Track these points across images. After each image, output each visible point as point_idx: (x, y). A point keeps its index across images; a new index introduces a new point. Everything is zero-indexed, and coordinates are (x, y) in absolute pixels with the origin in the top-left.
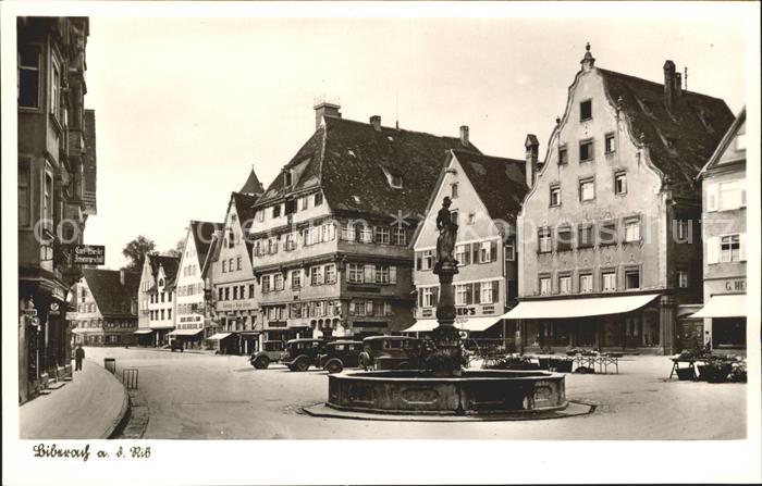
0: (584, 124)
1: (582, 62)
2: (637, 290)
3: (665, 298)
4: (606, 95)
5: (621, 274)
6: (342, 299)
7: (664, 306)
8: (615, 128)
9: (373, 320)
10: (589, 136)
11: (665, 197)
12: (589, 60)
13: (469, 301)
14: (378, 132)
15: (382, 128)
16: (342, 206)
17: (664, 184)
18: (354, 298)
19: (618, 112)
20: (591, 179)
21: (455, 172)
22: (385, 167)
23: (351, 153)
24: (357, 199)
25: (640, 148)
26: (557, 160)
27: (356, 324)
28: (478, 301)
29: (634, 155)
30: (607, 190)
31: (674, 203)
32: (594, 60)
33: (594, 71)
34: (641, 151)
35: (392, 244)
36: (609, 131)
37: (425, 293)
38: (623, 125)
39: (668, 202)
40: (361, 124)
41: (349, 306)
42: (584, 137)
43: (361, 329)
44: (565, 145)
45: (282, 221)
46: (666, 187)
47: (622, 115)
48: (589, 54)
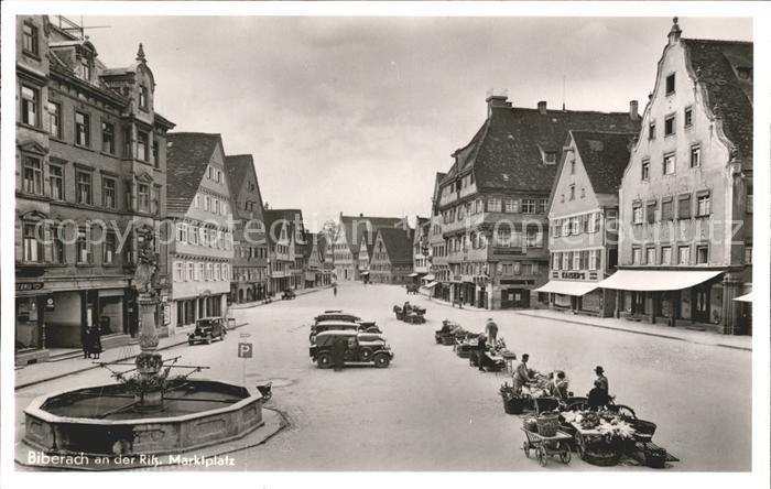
0: (669, 98)
1: (669, 36)
2: (706, 265)
3: (728, 275)
4: (687, 67)
5: (694, 248)
6: (489, 262)
7: (727, 284)
8: (693, 101)
9: (520, 278)
10: (673, 110)
11: (732, 170)
12: (676, 32)
13: (581, 268)
14: (543, 116)
15: (548, 111)
16: (490, 184)
17: (731, 157)
18: (501, 260)
19: (695, 83)
20: (672, 153)
21: (573, 151)
22: (542, 146)
23: (511, 137)
24: (506, 177)
25: (712, 120)
26: (648, 135)
27: (503, 282)
28: (587, 268)
29: (708, 128)
30: (685, 164)
31: (743, 176)
32: (680, 32)
33: (678, 43)
34: (713, 123)
35: (537, 213)
36: (688, 105)
37: (555, 258)
38: (700, 97)
39: (735, 175)
40: (528, 110)
41: (496, 267)
42: (669, 112)
43: (508, 286)
44: (654, 122)
45: (454, 197)
46: (733, 160)
47: (698, 87)
48: (676, 27)
